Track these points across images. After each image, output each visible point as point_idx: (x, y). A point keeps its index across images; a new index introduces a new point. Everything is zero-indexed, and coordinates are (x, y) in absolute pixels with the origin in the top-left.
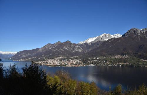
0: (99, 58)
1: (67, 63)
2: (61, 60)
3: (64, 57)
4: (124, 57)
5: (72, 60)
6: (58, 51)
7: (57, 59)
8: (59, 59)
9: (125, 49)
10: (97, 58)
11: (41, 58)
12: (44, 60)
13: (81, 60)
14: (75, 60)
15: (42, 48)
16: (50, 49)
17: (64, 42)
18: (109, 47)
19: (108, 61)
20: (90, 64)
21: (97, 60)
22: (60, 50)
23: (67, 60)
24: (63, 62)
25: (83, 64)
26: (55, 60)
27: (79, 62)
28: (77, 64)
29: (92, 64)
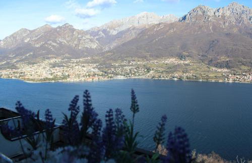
0: (134, 63)
1: (67, 74)
2: (54, 66)
3: (60, 60)
4: (182, 62)
5: (77, 67)
6: (46, 45)
7: (43, 65)
8: (50, 64)
9: (184, 47)
10: (129, 62)
11: (8, 63)
12: (13, 67)
13: (97, 67)
14: (84, 66)
15: (6, 38)
16: (26, 41)
17: (59, 27)
18: (154, 41)
19: (153, 70)
20: (117, 74)
21: (130, 67)
22: (50, 44)
23: (68, 67)
24: (58, 72)
25: (102, 75)
26: (39, 66)
27: (93, 70)
28: (89, 76)
29: (121, 75)
